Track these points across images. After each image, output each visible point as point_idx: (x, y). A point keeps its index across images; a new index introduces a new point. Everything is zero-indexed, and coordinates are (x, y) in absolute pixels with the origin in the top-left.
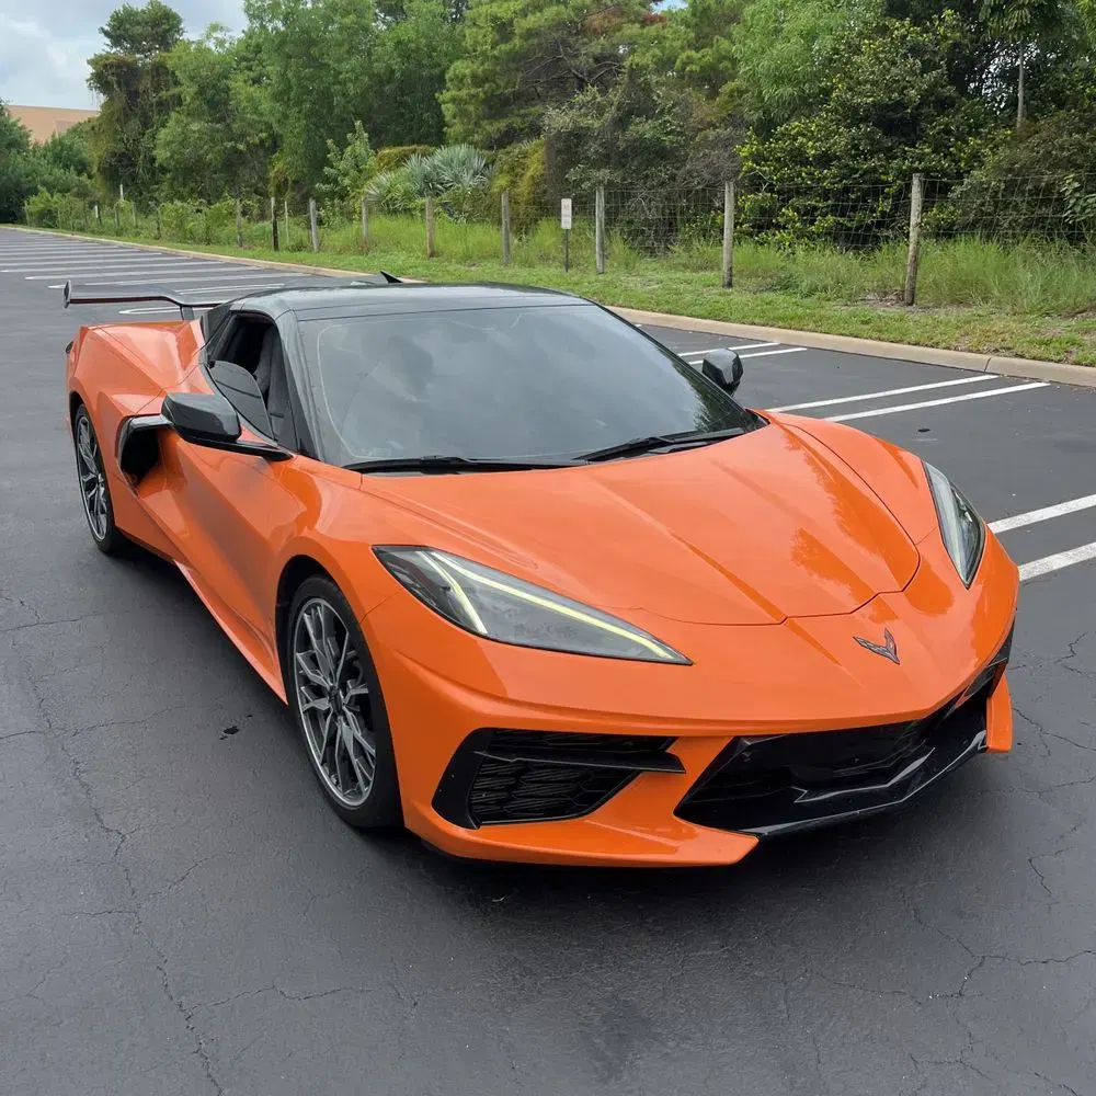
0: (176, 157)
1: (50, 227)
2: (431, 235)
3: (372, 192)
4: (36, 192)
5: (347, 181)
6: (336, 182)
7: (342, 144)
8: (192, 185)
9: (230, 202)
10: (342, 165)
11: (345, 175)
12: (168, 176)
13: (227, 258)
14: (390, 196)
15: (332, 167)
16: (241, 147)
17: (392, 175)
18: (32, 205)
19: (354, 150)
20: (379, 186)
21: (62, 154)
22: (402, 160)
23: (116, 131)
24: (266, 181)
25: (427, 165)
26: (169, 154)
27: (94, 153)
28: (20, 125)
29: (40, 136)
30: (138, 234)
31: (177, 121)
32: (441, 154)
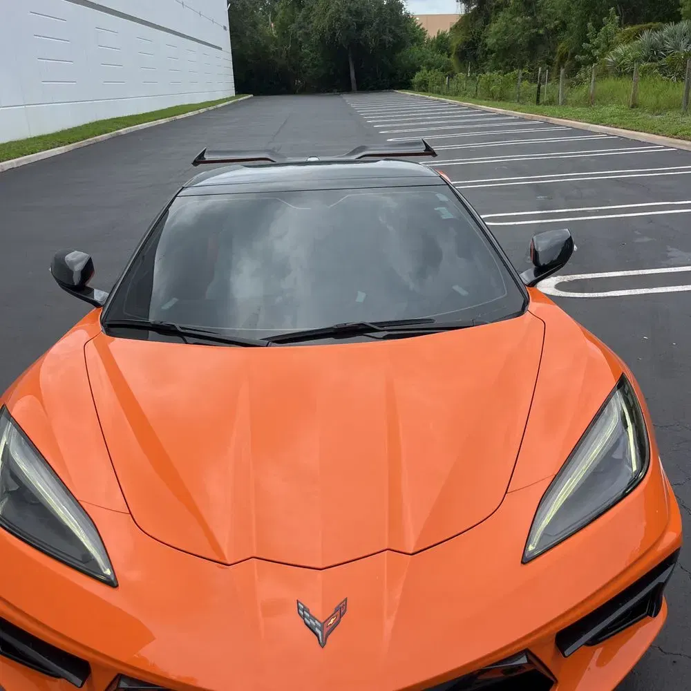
0: (499, 42)
1: (424, 91)
2: (634, 92)
3: (610, 60)
4: (419, 70)
5: (597, 52)
6: (590, 54)
7: (598, 26)
8: (507, 60)
9: (518, 72)
10: (595, 42)
11: (597, 47)
12: (493, 55)
14: (622, 62)
15: (589, 42)
16: (541, 32)
17: (627, 47)
18: (418, 78)
19: (606, 30)
20: (617, 54)
21: (441, 43)
22: (637, 36)
23: (468, 28)
24: (553, 53)
25: (656, 37)
26: (495, 40)
27: (455, 43)
28: (421, 27)
29: (432, 34)
30: (465, 94)
31: (503, 18)
32: (669, 28)
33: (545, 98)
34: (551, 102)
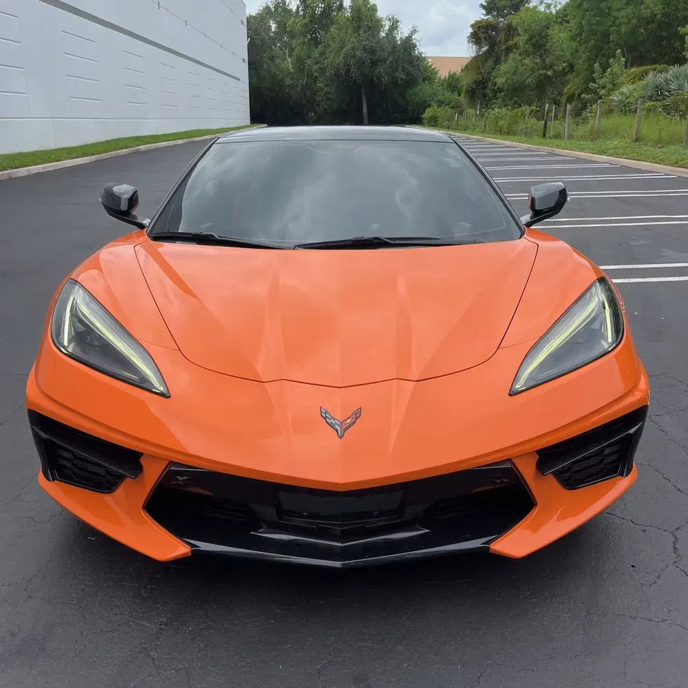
0: (509, 81)
1: (433, 126)
2: (638, 127)
3: (616, 99)
4: (429, 106)
5: (603, 92)
6: (596, 93)
7: (605, 67)
8: (516, 99)
9: (526, 109)
10: (601, 82)
11: (603, 88)
12: (503, 94)
13: (508, 143)
14: (627, 101)
15: (595, 82)
16: (549, 73)
17: (631, 87)
18: (427, 114)
19: (612, 70)
20: (623, 94)
21: (452, 84)
22: (642, 76)
23: (479, 68)
24: (561, 94)
25: (661, 78)
26: (504, 80)
27: (466, 82)
28: (433, 67)
29: (443, 74)
30: (475, 129)
31: (514, 59)
32: (674, 70)
33: (551, 132)
34: (557, 136)
